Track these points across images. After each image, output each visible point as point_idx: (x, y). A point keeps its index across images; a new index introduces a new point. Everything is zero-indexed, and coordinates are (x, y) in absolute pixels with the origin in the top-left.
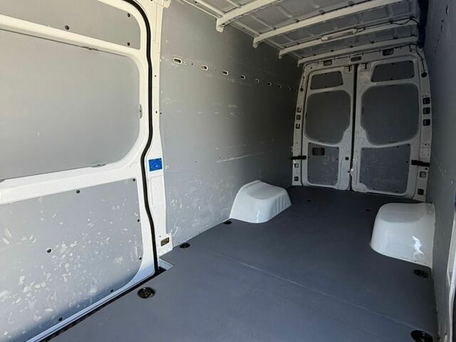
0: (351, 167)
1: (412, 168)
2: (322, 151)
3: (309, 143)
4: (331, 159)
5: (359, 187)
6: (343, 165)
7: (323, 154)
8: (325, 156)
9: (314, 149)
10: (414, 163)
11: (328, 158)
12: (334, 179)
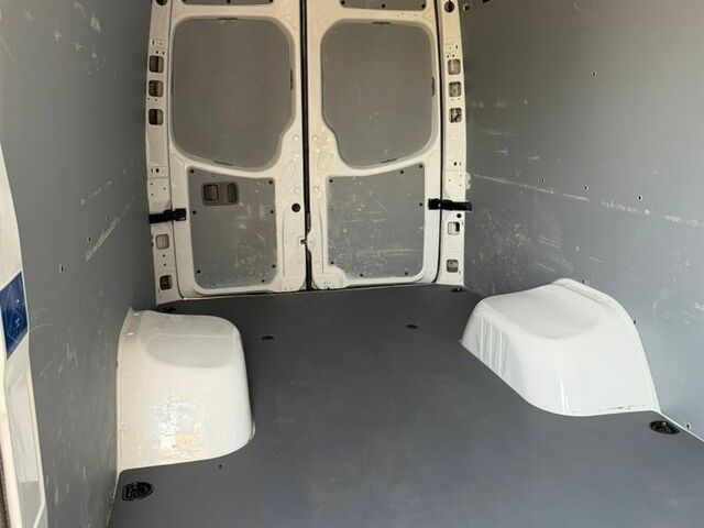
0: (307, 230)
1: (431, 216)
2: (232, 191)
3: (192, 171)
4: (256, 211)
5: (331, 277)
6: (288, 225)
7: (234, 198)
8: (241, 204)
9: (207, 188)
10: (434, 204)
11: (249, 209)
12: (269, 266)
